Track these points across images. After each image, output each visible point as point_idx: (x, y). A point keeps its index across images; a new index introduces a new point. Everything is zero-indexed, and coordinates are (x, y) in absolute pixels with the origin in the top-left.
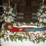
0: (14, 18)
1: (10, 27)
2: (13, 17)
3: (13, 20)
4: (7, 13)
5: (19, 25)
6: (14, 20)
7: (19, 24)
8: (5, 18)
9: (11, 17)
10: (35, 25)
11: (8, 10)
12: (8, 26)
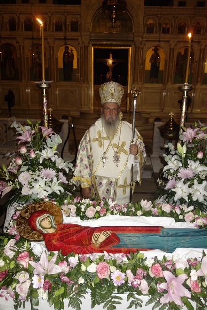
0: (64, 179)
1: (44, 223)
2: (61, 174)
3: (57, 189)
4: (33, 156)
5: (90, 212)
6: (62, 184)
7: (88, 206)
8: (24, 177)
9: (51, 172)
10: (163, 214)
11: (39, 142)
12: (39, 219)
